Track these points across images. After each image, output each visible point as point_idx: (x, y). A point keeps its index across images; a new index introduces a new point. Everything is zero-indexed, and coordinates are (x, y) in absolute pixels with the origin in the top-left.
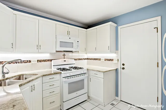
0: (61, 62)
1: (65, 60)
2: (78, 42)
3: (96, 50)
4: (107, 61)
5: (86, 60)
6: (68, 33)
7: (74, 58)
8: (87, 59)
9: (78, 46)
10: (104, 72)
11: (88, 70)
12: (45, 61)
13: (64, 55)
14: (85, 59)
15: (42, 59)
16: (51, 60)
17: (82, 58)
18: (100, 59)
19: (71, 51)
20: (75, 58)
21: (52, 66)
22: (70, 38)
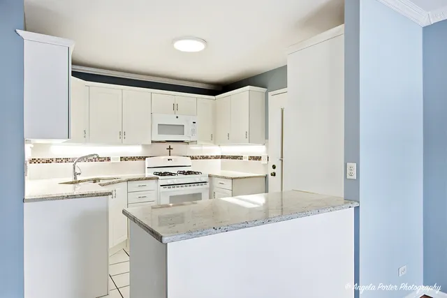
0: (162, 160)
1: (170, 157)
2: (194, 123)
3: (230, 140)
4: (252, 161)
5: (219, 160)
6: (175, 107)
7: (191, 155)
8: (222, 157)
9: (193, 131)
10: (232, 179)
11: (210, 176)
12: (133, 159)
13: (170, 148)
14: (217, 157)
15: (129, 156)
16: (144, 158)
17: (209, 155)
18: (241, 158)
19: (182, 141)
20: (194, 155)
21: (147, 169)
22: (177, 117)
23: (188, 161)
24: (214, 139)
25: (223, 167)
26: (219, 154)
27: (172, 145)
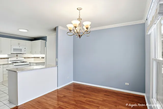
0: (15, 59)
1: (17, 58)
2: (25, 48)
3: (36, 53)
4: (42, 59)
5: (33, 58)
6: (19, 44)
8: (34, 58)
10: (36, 63)
11: (30, 63)
12: (4, 58)
13: (17, 55)
14: (32, 58)
16: (8, 58)
17: (30, 57)
18: (39, 58)
19: (21, 53)
20: (25, 57)
21: (9, 61)
22: (20, 47)
23: (23, 59)
24: (31, 53)
25: (34, 60)
26: (33, 57)
27: (18, 54)
